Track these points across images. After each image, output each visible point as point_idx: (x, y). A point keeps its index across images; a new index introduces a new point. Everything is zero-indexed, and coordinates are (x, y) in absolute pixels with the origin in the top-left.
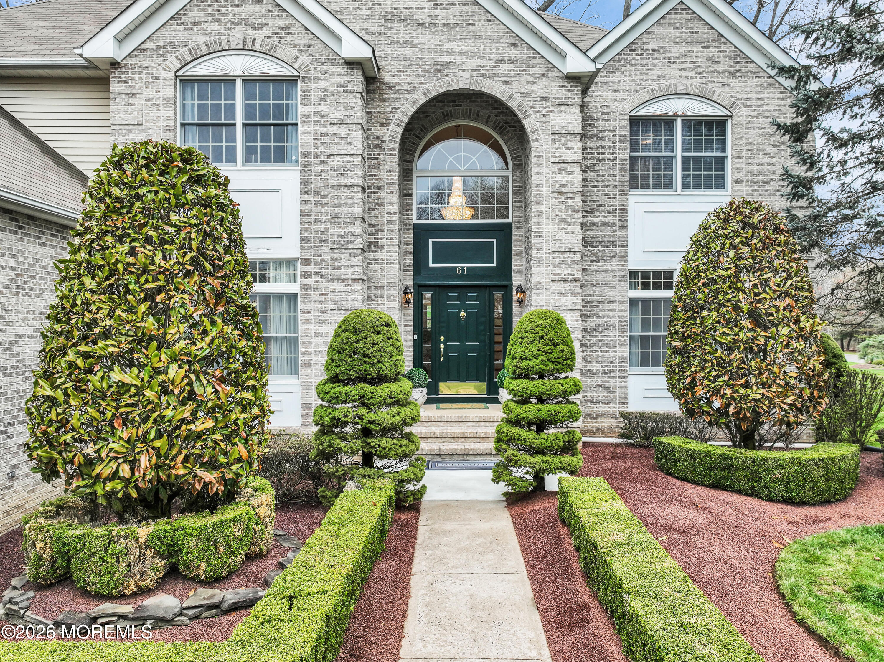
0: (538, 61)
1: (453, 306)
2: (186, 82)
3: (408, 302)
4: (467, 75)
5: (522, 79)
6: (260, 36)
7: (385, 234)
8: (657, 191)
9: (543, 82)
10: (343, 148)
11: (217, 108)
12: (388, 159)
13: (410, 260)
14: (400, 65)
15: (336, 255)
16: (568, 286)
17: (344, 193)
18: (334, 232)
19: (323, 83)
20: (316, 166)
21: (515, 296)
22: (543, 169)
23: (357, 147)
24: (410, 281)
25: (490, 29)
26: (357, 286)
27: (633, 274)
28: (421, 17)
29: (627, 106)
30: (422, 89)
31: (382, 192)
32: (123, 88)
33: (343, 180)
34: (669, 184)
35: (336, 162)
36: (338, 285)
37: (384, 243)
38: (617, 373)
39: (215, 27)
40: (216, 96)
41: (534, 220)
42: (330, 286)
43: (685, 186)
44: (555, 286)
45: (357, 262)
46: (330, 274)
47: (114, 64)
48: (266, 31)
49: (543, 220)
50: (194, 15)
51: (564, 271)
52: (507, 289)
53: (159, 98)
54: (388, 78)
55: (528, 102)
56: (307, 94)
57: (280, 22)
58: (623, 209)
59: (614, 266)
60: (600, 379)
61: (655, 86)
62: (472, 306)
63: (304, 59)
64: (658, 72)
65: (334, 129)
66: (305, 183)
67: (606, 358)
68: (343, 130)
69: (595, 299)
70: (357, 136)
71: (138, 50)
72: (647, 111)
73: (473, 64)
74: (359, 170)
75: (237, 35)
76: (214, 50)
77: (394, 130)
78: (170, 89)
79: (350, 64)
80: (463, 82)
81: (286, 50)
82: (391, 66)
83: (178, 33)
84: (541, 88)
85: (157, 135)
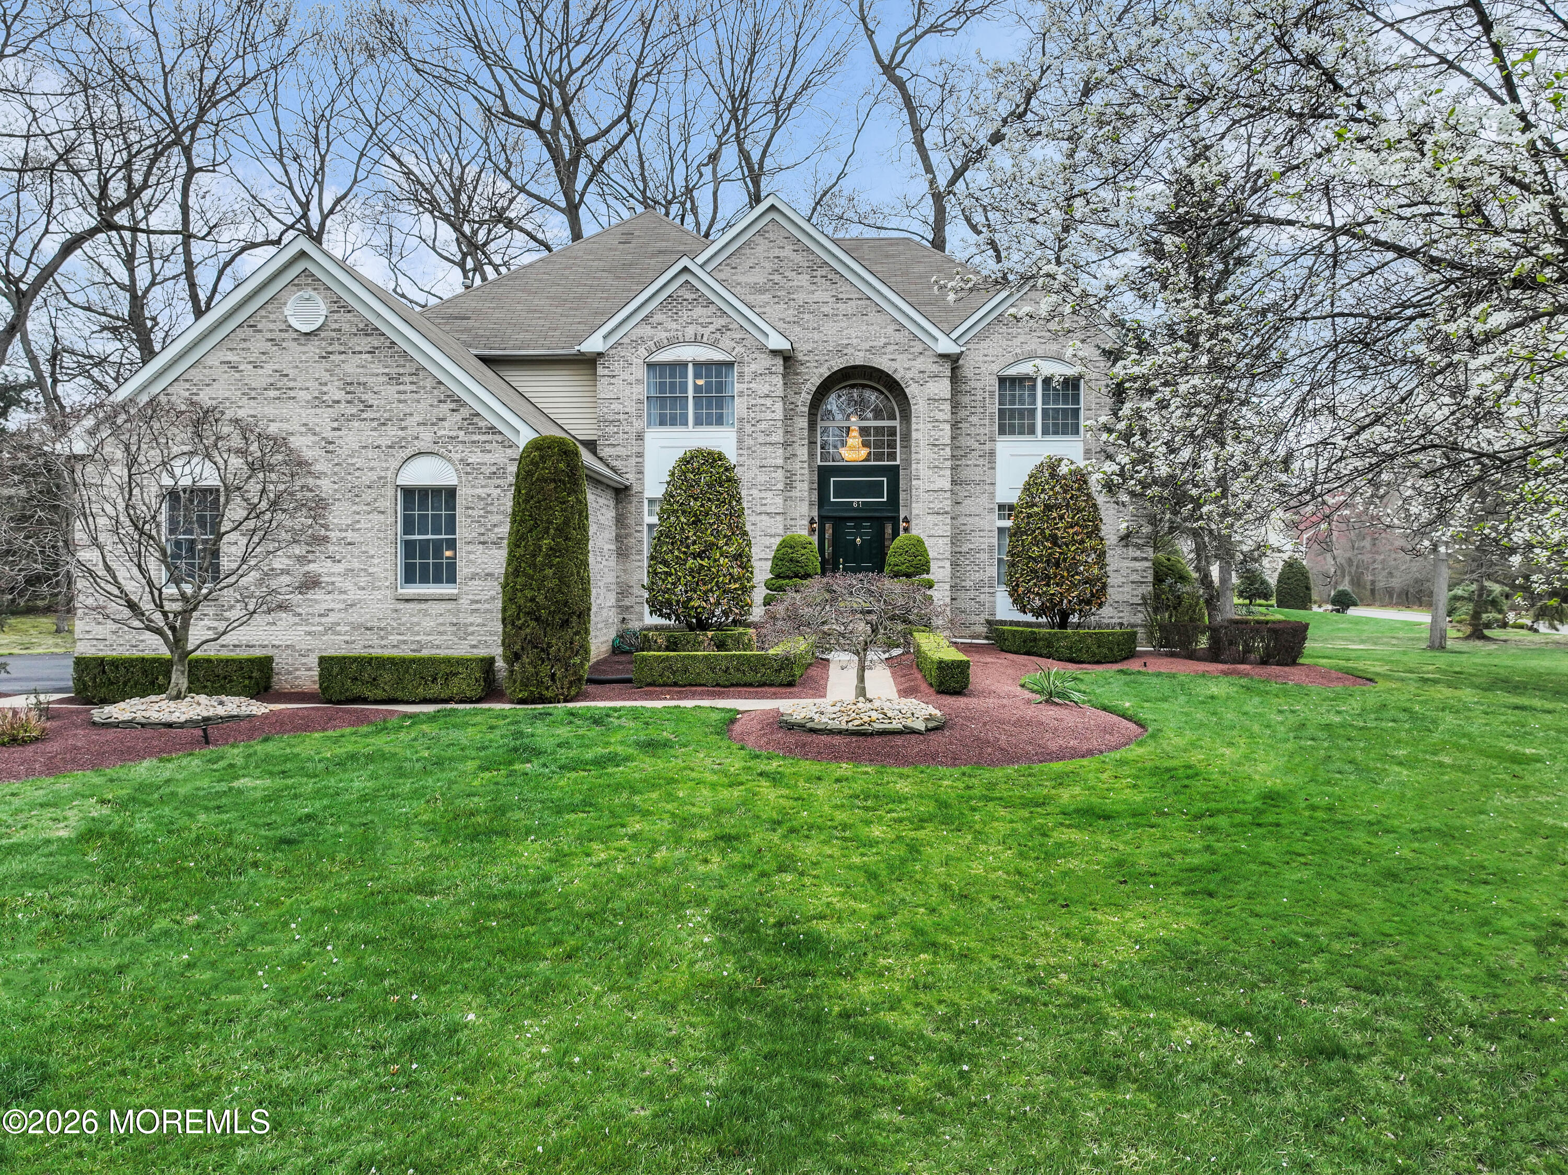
0: (917, 343)
1: (850, 534)
2: (651, 366)
3: (813, 530)
4: (861, 354)
5: (905, 357)
6: (707, 332)
7: (798, 477)
8: (1022, 438)
9: (921, 359)
10: (769, 415)
11: (673, 385)
12: (801, 420)
13: (815, 496)
14: (809, 346)
15: (763, 495)
16: (940, 517)
17: (769, 449)
18: (762, 478)
19: (753, 367)
20: (748, 429)
21: (903, 525)
22: (921, 426)
23: (779, 415)
24: (815, 514)
25: (880, 318)
26: (779, 518)
27: (1001, 507)
28: (826, 309)
29: (995, 368)
30: (826, 365)
31: (796, 445)
32: (606, 372)
33: (768, 439)
34: (1032, 431)
35: (763, 426)
36: (764, 517)
37: (798, 485)
38: (987, 590)
39: (674, 326)
40: (673, 376)
41: (914, 466)
42: (759, 518)
43: (1045, 432)
44: (930, 517)
45: (779, 500)
46: (759, 509)
47: (600, 355)
48: (712, 328)
49: (920, 466)
50: (658, 317)
51: (937, 506)
52: (895, 520)
53: (632, 379)
54: (800, 357)
55: (909, 375)
56: (741, 374)
57: (721, 322)
58: (992, 453)
59: (984, 500)
60: (972, 594)
61: (1019, 351)
62: (866, 534)
63: (739, 349)
64: (1021, 339)
65: (762, 401)
66: (740, 441)
67: (977, 576)
68: (768, 402)
69: (968, 528)
70: (779, 406)
71: (618, 344)
72: (1013, 371)
73: (866, 346)
74: (780, 432)
75: (690, 331)
76: (673, 342)
77: (805, 398)
78: (640, 372)
79: (774, 353)
80: (859, 359)
81: (726, 342)
82: (802, 348)
83: (647, 331)
84: (919, 364)
85: (632, 408)
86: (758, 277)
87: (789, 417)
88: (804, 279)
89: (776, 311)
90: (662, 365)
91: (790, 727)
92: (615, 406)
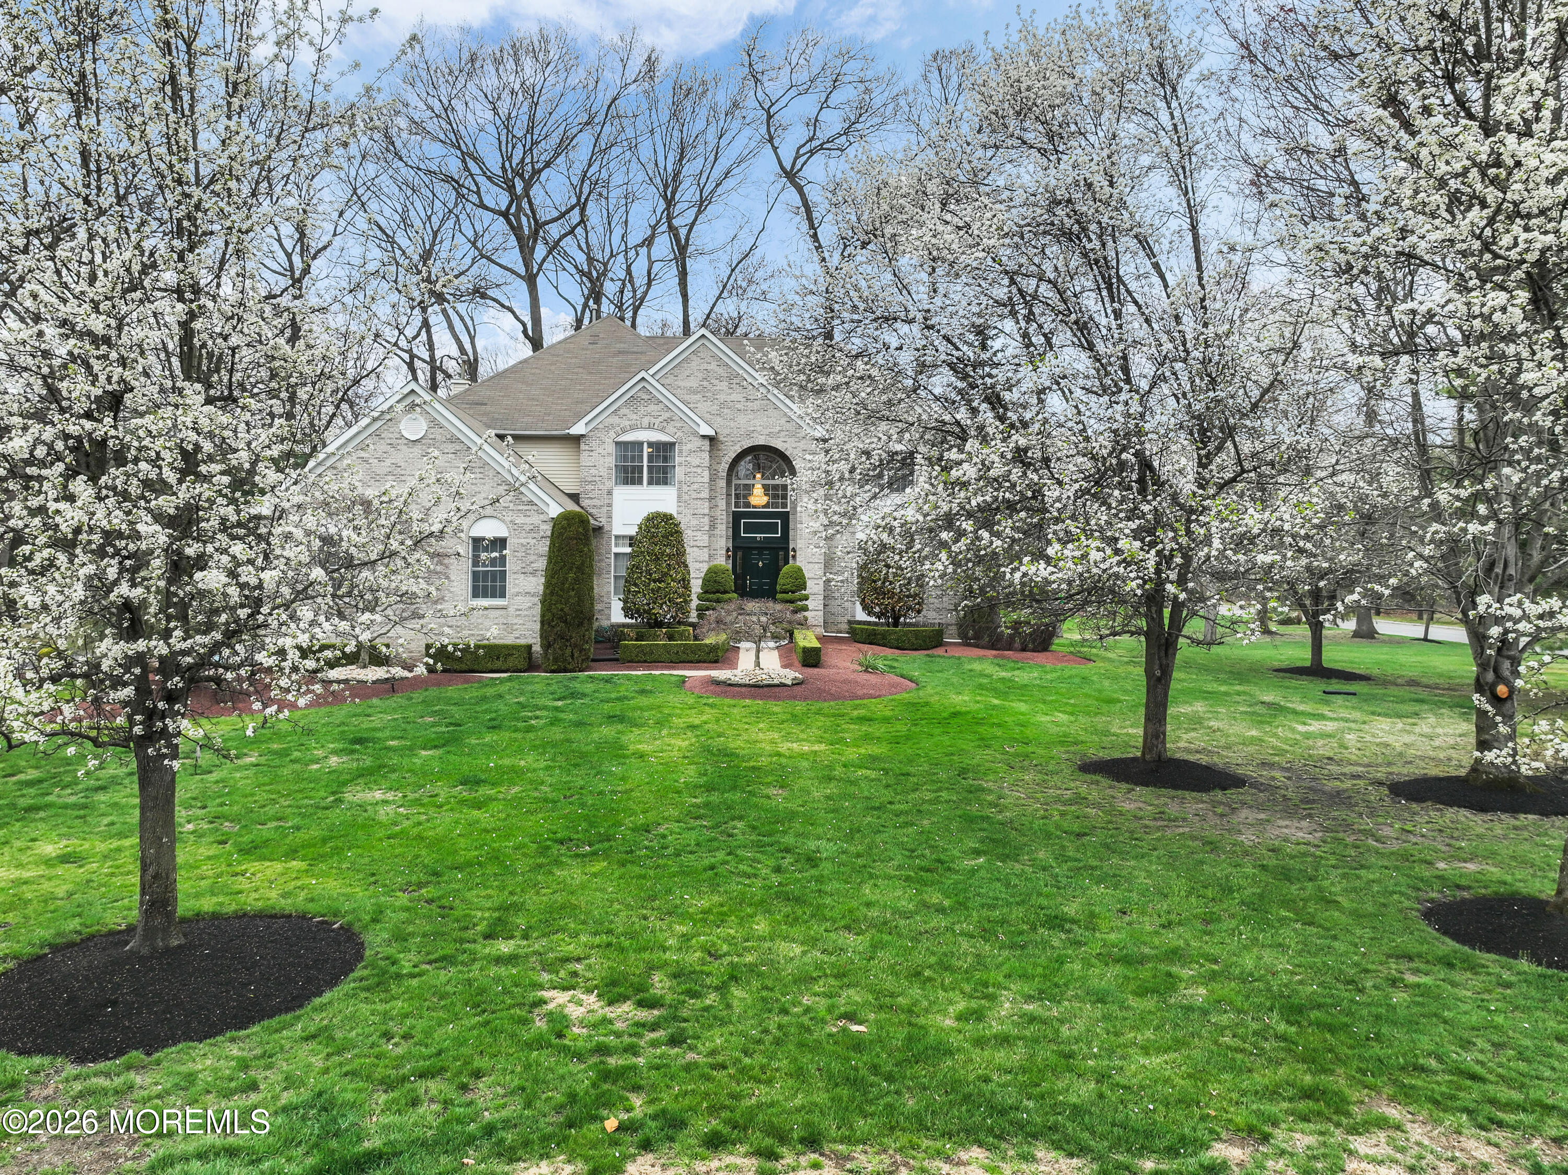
0: (801, 431)
1: (755, 559)
2: (617, 443)
3: (729, 558)
4: (763, 437)
5: (792, 440)
6: (657, 421)
7: (719, 521)
9: (804, 441)
10: (699, 479)
11: (633, 457)
12: (721, 481)
13: (730, 534)
14: (727, 431)
15: (696, 534)
16: (817, 550)
17: (699, 502)
18: (694, 522)
19: (689, 446)
20: (685, 488)
21: (791, 554)
23: (706, 479)
24: (731, 547)
25: (775, 413)
26: (706, 551)
28: (739, 406)
30: (739, 444)
31: (717, 499)
32: (587, 448)
33: (699, 496)
35: (695, 486)
36: (697, 550)
37: (719, 526)
39: (634, 417)
40: (633, 451)
41: (799, 513)
42: (694, 552)
44: (810, 549)
45: (706, 537)
47: (583, 436)
48: (660, 419)
49: (803, 514)
50: (624, 411)
52: (786, 550)
53: (605, 452)
54: (721, 438)
55: (795, 452)
56: (681, 451)
57: (667, 415)
60: (839, 602)
62: (766, 560)
63: (679, 434)
65: (695, 469)
66: (679, 497)
68: (699, 470)
70: (706, 474)
71: (595, 429)
73: (766, 431)
74: (707, 490)
75: (646, 421)
76: (633, 428)
77: (724, 467)
78: (611, 448)
79: (704, 437)
80: (761, 441)
81: (670, 428)
82: (723, 432)
83: (615, 420)
84: (802, 445)
85: (604, 472)
86: (693, 383)
87: (713, 479)
88: (724, 385)
89: (704, 407)
90: (626, 444)
91: (717, 683)
92: (593, 471)
